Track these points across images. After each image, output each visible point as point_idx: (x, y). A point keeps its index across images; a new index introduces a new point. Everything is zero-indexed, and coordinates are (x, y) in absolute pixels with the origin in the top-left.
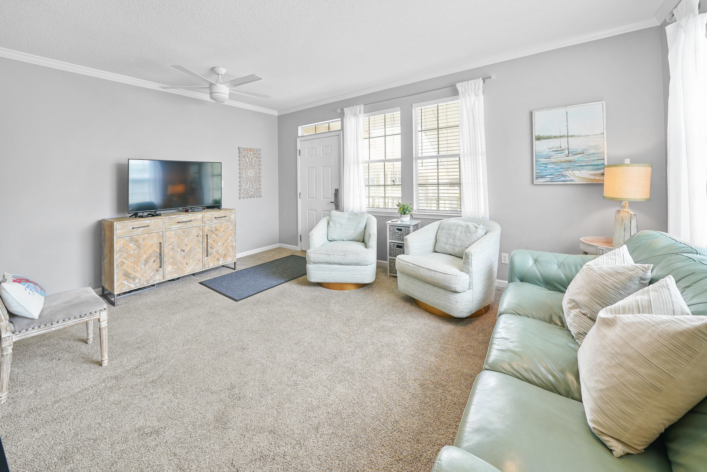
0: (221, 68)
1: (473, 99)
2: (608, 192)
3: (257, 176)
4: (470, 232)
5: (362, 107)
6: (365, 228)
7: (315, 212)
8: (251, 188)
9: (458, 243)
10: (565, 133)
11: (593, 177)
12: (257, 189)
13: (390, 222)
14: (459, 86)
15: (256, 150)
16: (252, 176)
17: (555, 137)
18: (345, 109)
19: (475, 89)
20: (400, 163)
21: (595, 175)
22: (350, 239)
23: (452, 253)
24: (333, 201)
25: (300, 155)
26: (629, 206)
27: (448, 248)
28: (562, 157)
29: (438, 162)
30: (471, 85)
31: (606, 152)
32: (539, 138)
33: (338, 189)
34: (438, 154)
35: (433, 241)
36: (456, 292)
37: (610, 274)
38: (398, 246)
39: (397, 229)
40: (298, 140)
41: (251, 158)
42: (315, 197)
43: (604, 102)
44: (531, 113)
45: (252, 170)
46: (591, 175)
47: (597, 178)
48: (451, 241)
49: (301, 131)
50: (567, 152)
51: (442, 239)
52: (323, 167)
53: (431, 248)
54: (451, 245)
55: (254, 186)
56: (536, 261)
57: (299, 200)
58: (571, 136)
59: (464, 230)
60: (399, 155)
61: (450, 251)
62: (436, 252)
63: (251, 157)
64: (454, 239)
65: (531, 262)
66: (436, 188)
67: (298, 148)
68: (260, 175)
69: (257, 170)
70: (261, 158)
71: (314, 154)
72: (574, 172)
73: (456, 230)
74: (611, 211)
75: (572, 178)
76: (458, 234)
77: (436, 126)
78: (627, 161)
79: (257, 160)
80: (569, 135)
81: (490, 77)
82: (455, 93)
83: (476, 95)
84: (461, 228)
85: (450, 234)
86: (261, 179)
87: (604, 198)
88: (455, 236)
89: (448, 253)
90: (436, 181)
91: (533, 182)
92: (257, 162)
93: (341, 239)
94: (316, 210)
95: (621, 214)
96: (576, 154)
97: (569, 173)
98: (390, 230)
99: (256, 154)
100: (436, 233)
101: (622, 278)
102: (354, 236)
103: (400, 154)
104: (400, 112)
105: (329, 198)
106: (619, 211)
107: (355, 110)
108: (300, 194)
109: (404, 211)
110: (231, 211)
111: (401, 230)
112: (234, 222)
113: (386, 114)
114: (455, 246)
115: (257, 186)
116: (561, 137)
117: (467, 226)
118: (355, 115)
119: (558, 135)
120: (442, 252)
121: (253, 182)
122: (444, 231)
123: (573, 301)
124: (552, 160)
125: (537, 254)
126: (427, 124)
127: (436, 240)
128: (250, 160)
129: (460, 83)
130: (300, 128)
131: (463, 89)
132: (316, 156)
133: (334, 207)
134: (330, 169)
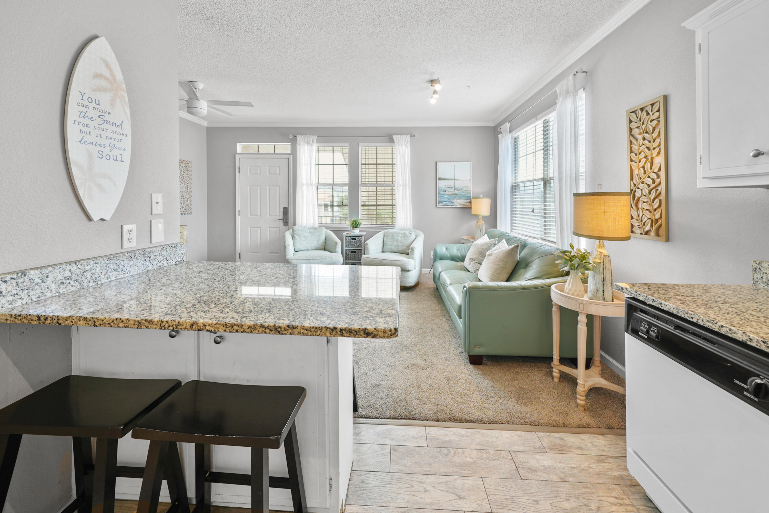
0: (200, 83)
1: (404, 147)
2: (474, 211)
3: (188, 191)
4: (407, 237)
5: (315, 138)
6: (325, 240)
7: (259, 229)
8: (183, 203)
9: (400, 244)
10: (453, 177)
11: (465, 204)
12: (188, 205)
13: (345, 233)
14: (395, 137)
15: (187, 163)
16: (184, 191)
17: (448, 179)
18: (297, 136)
19: (405, 142)
20: (347, 188)
21: (466, 202)
22: (314, 249)
23: (396, 251)
24: (281, 217)
25: (239, 172)
26: (482, 219)
27: (394, 248)
28: (451, 191)
29: (377, 189)
30: (403, 138)
31: (471, 190)
32: (440, 179)
33: (287, 208)
34: (377, 183)
35: (381, 245)
36: (409, 271)
37: (484, 244)
38: (352, 252)
39: (352, 239)
40: (237, 157)
41: (182, 171)
42: (259, 214)
43: (471, 162)
44: (437, 163)
45: (183, 184)
46: (465, 202)
47: (467, 204)
48: (395, 243)
49: (240, 147)
50: (454, 188)
51: (389, 243)
52: (269, 186)
53: (381, 250)
54: (395, 246)
55: (186, 201)
56: (447, 249)
57: (238, 218)
58: (456, 180)
59: (403, 236)
60: (346, 181)
61: (396, 250)
62: (384, 252)
63: (182, 169)
64: (397, 242)
65: (444, 250)
66: (376, 208)
67: (237, 165)
68: (191, 190)
69: (188, 184)
70: (191, 171)
71: (259, 172)
72: (457, 200)
73: (398, 236)
74: (474, 222)
75: (456, 204)
76: (399, 238)
77: (375, 162)
78: (481, 196)
79: (188, 173)
80: (455, 178)
81: (414, 136)
82: (391, 141)
83: (406, 146)
84: (400, 235)
85: (394, 239)
86: (192, 194)
87: (472, 215)
88: (397, 240)
89: (394, 251)
90: (375, 203)
91: (436, 206)
92: (188, 176)
93: (306, 249)
94: (260, 228)
95: (479, 223)
96: (458, 190)
97: (454, 201)
98: (346, 240)
99: (188, 167)
100: (382, 239)
101: (489, 245)
102: (317, 246)
103: (348, 180)
104: (348, 147)
105: (277, 215)
106: (478, 222)
107: (309, 139)
108: (239, 211)
109: (355, 225)
110: (184, 228)
111: (355, 239)
112: (186, 239)
113: (334, 147)
114: (398, 246)
115: (188, 202)
116: (451, 179)
117: (405, 233)
118: (308, 143)
119: (450, 178)
120: (389, 251)
121: (184, 197)
122: (389, 237)
123: (471, 258)
124: (447, 193)
125: (447, 245)
126: (369, 160)
127: (383, 244)
128: (182, 173)
129: (396, 136)
130: (238, 144)
131: (398, 140)
132: (260, 174)
133: (283, 224)
134: (278, 188)
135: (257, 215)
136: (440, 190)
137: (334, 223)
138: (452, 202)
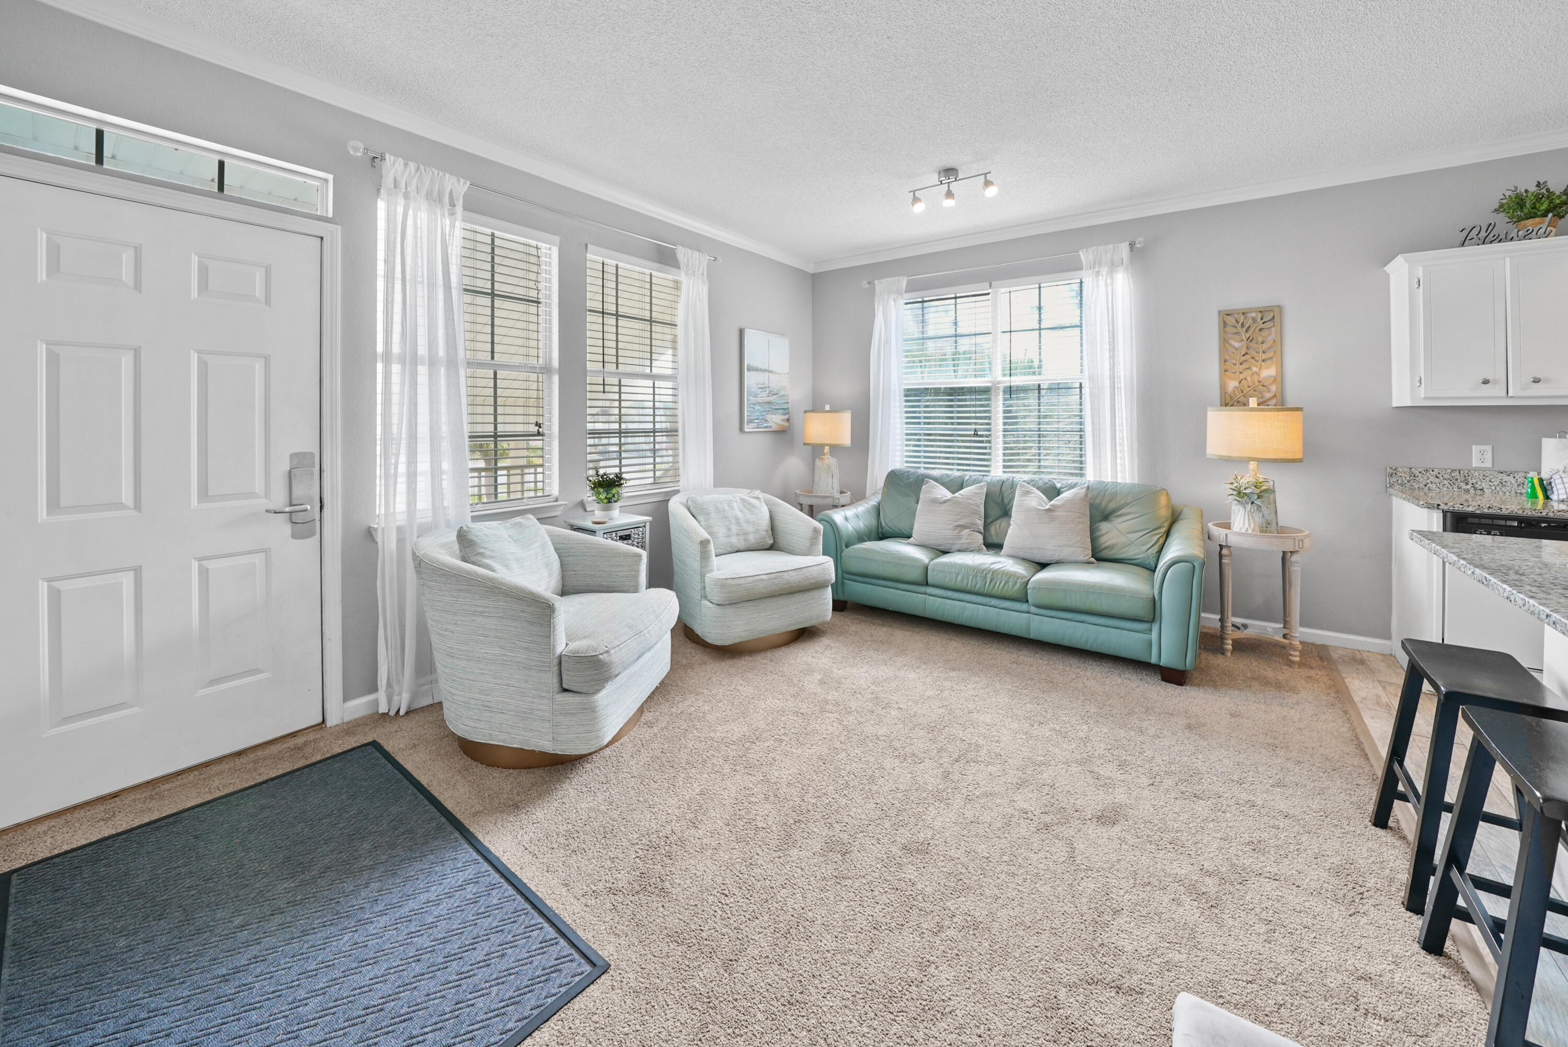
1: (699, 283)
5: (463, 187)
7: (127, 578)
10: (766, 367)
14: (681, 253)
17: (760, 371)
19: (699, 269)
26: (831, 453)
30: (695, 259)
32: (749, 371)
33: (312, 454)
39: (621, 538)
42: (127, 497)
44: (741, 332)
52: (199, 352)
58: (772, 371)
66: (617, 440)
71: (126, 275)
80: (770, 369)
83: (703, 281)
91: (741, 429)
106: (822, 459)
111: (628, 537)
119: (763, 367)
129: (682, 248)
131: (686, 260)
132: (138, 287)
133: (287, 529)
134: (259, 366)
135: (119, 506)
136: (749, 394)
137: (502, 497)
138: (766, 421)
